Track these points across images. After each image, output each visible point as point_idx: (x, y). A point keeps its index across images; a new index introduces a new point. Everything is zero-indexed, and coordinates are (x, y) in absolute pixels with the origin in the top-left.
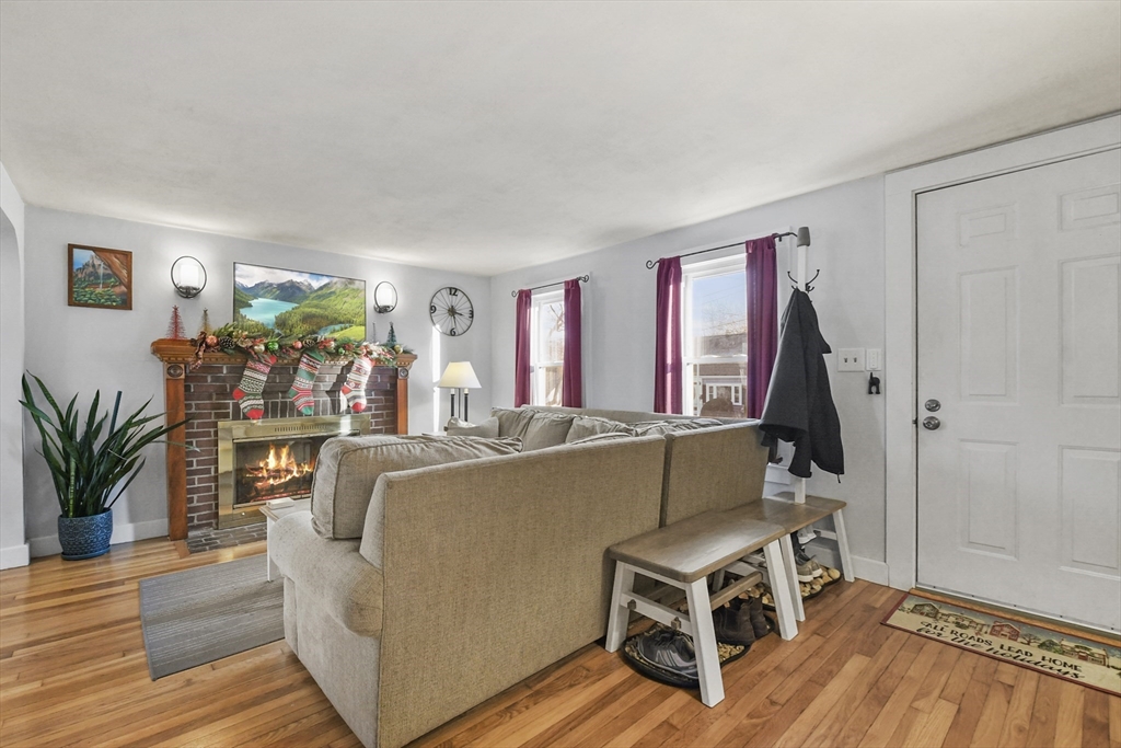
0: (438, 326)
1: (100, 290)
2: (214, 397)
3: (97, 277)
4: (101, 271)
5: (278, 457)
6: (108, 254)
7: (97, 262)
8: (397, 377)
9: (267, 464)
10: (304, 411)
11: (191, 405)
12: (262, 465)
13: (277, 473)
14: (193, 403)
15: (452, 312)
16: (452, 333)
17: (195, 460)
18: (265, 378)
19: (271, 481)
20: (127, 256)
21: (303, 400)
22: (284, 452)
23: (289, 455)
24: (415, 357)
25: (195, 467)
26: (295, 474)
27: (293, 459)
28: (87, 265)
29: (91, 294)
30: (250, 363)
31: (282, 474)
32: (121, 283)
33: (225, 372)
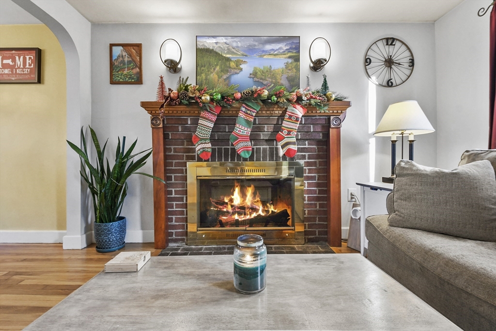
0: (374, 78)
1: (125, 72)
2: (185, 143)
3: (124, 64)
4: (126, 59)
5: (243, 195)
6: (129, 47)
7: (124, 54)
8: (329, 127)
9: (231, 200)
10: (242, 154)
11: (170, 148)
12: (226, 200)
13: (242, 209)
14: (172, 147)
15: (389, 62)
16: (389, 84)
17: (173, 190)
18: (212, 125)
19: (236, 217)
20: (139, 46)
21: (241, 145)
22: (250, 191)
23: (254, 194)
24: (348, 104)
25: (173, 195)
26: (261, 212)
27: (258, 199)
28: (119, 56)
29: (121, 75)
30: (203, 114)
31: (248, 211)
32: (136, 66)
33: (189, 123)
